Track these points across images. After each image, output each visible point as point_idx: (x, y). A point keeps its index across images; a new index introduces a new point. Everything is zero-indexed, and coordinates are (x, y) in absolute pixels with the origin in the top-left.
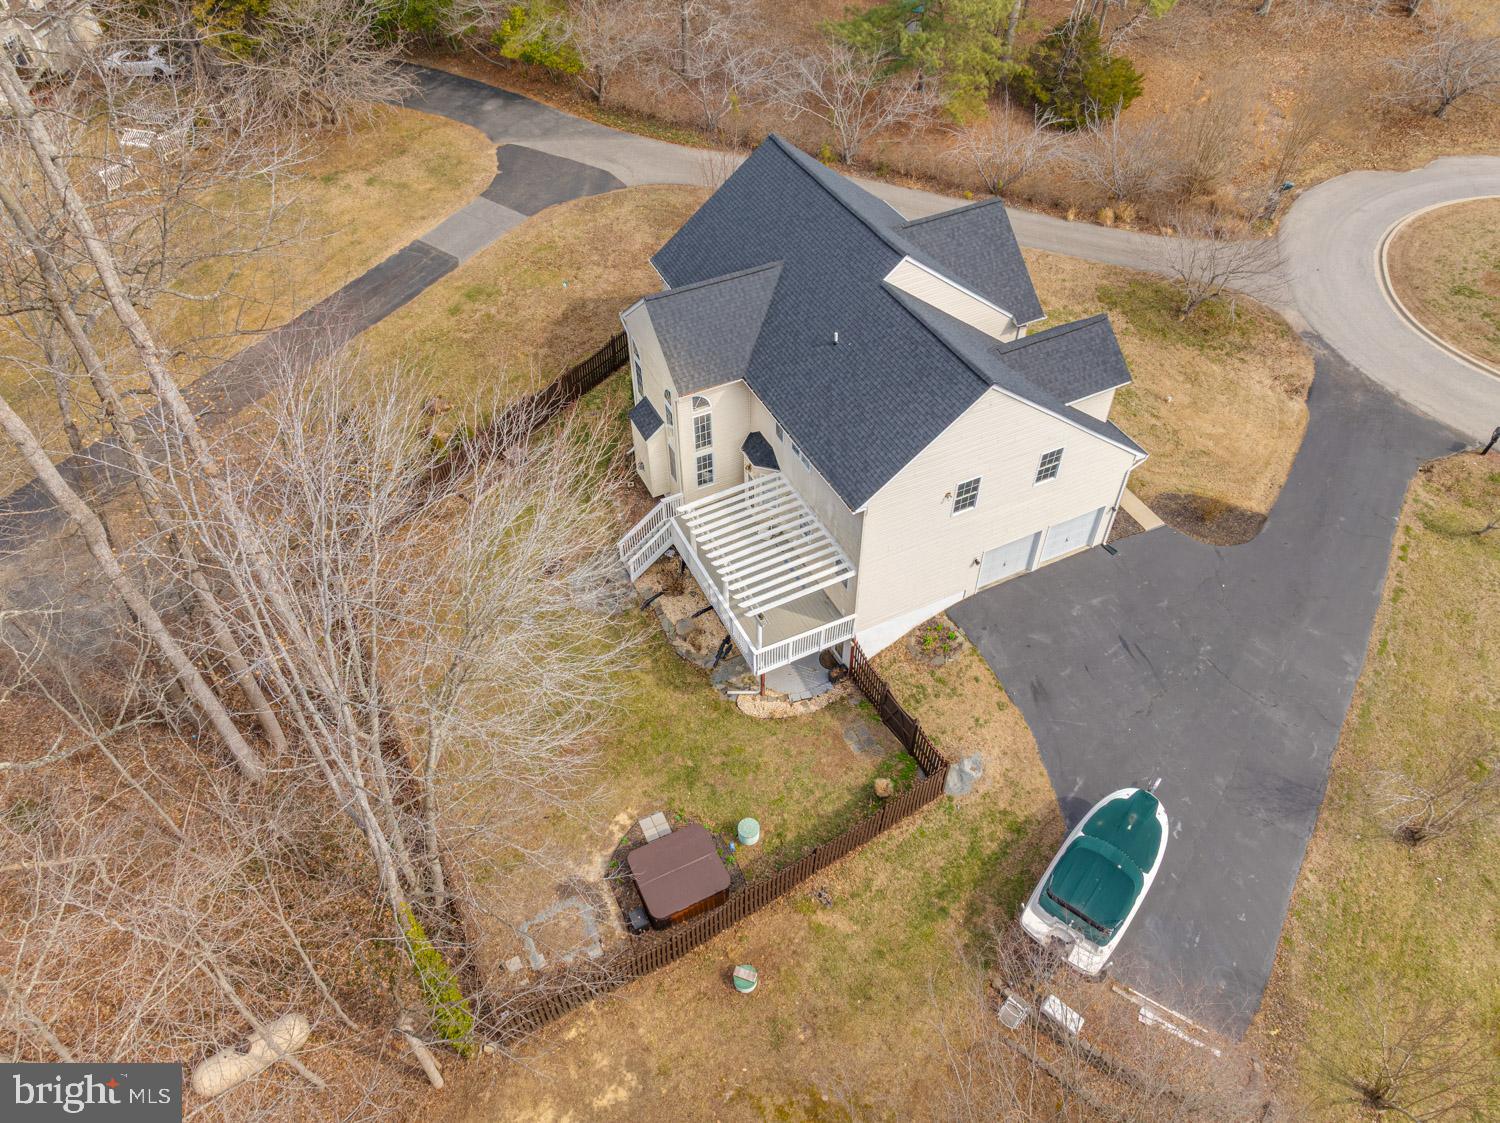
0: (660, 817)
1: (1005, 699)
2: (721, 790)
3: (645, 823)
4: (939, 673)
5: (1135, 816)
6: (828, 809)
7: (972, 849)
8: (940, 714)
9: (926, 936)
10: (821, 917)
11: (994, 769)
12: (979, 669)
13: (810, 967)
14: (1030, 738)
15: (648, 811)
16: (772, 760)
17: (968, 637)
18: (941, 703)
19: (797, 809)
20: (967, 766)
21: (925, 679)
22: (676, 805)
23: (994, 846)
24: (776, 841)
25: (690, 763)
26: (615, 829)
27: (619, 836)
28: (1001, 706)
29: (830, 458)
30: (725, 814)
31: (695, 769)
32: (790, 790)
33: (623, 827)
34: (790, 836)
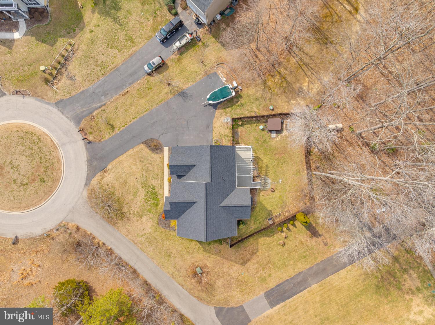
0: (272, 136)
1: (214, 128)
2: (262, 137)
3: (275, 137)
4: (220, 138)
5: (212, 98)
6: (248, 126)
7: (232, 109)
8: (224, 131)
9: (245, 102)
10: (257, 111)
11: (222, 118)
12: (214, 135)
13: (262, 105)
14: (214, 121)
15: (274, 138)
16: (252, 138)
17: (213, 141)
18: (223, 133)
19: (252, 128)
20: (226, 121)
21: (223, 138)
22: (269, 138)
23: (229, 108)
24: (258, 124)
25: (264, 144)
26: (279, 138)
27: (279, 136)
28: (215, 127)
29: (233, 158)
30: (263, 132)
31: (264, 142)
32: (252, 132)
33: (278, 137)
34: (255, 124)
